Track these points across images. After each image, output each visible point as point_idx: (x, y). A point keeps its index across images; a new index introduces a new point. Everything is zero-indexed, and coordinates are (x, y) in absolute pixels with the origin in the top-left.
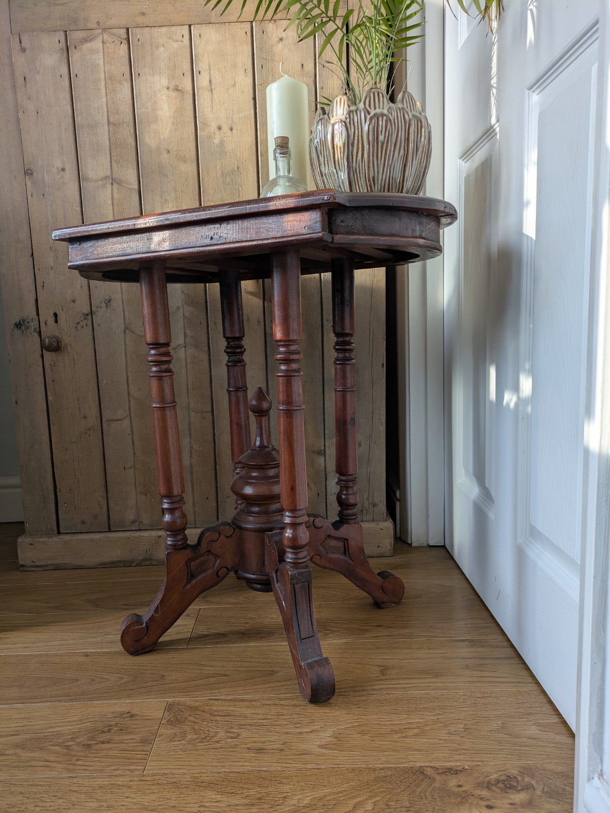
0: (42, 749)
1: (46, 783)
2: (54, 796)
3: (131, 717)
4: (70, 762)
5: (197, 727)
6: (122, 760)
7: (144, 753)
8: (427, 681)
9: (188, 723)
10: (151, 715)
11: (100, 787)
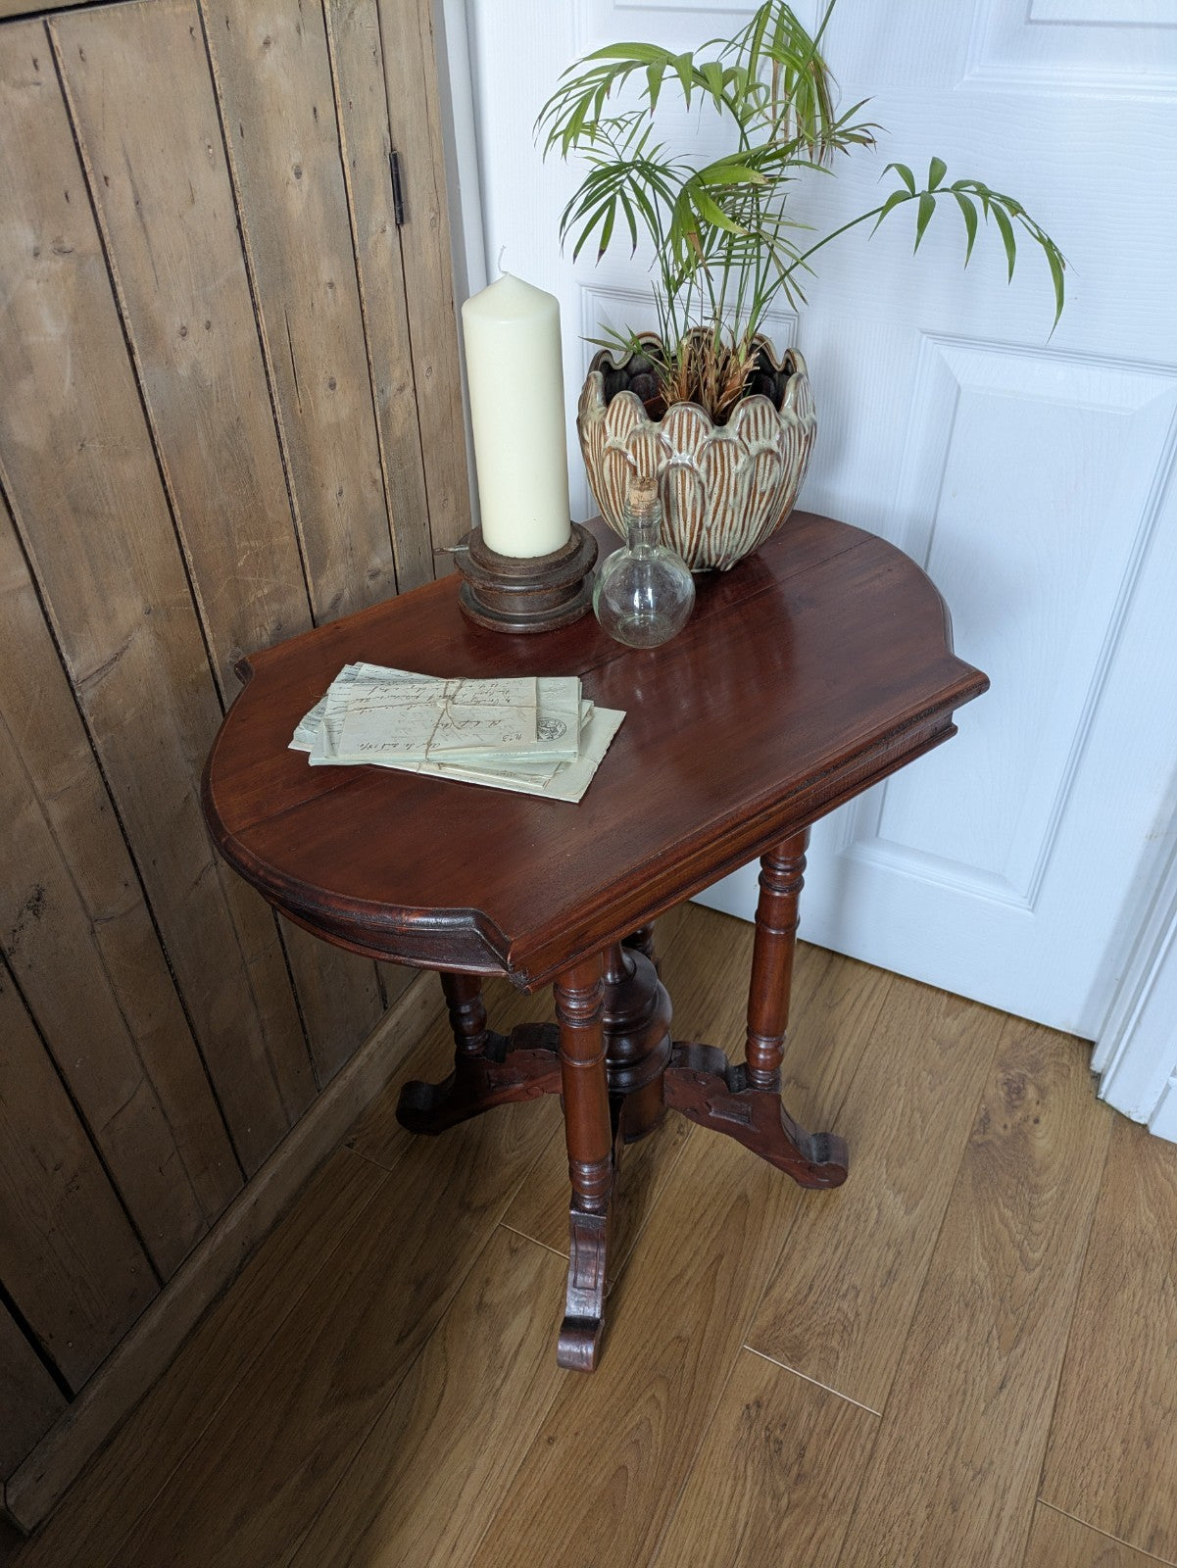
0: (778, 1545)
1: (855, 1546)
2: (884, 1537)
3: (759, 1406)
4: (825, 1509)
5: (818, 1329)
6: (848, 1437)
7: (844, 1408)
8: (837, 1055)
9: (807, 1337)
10: (766, 1378)
11: (889, 1474)
